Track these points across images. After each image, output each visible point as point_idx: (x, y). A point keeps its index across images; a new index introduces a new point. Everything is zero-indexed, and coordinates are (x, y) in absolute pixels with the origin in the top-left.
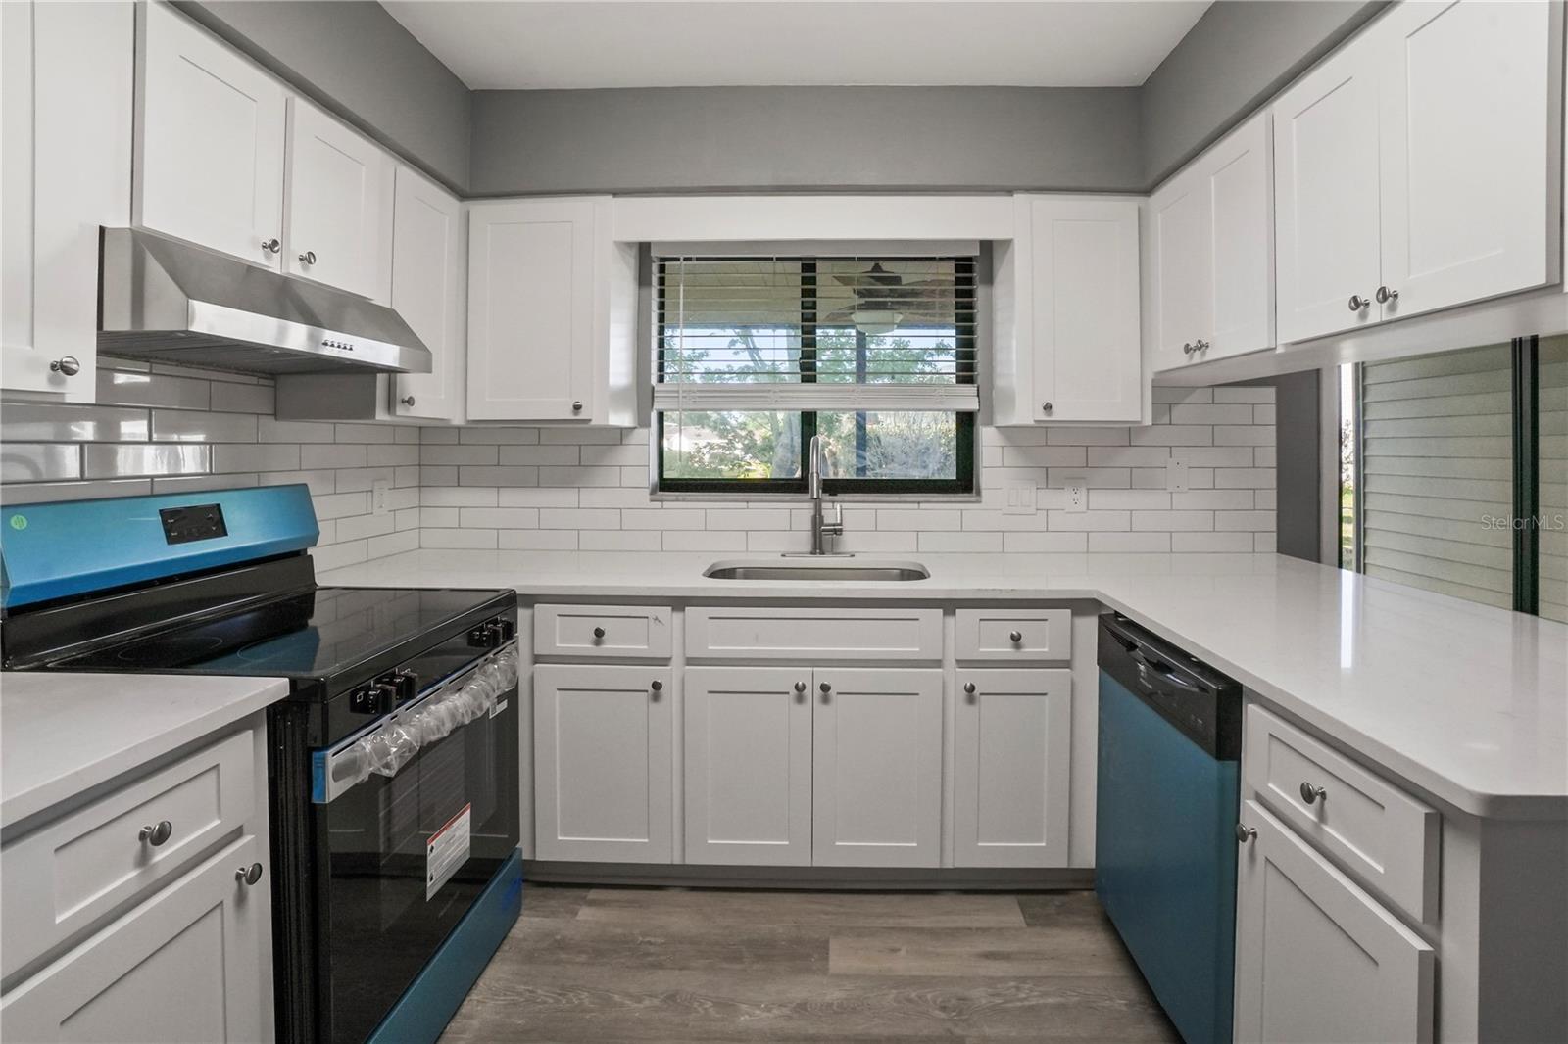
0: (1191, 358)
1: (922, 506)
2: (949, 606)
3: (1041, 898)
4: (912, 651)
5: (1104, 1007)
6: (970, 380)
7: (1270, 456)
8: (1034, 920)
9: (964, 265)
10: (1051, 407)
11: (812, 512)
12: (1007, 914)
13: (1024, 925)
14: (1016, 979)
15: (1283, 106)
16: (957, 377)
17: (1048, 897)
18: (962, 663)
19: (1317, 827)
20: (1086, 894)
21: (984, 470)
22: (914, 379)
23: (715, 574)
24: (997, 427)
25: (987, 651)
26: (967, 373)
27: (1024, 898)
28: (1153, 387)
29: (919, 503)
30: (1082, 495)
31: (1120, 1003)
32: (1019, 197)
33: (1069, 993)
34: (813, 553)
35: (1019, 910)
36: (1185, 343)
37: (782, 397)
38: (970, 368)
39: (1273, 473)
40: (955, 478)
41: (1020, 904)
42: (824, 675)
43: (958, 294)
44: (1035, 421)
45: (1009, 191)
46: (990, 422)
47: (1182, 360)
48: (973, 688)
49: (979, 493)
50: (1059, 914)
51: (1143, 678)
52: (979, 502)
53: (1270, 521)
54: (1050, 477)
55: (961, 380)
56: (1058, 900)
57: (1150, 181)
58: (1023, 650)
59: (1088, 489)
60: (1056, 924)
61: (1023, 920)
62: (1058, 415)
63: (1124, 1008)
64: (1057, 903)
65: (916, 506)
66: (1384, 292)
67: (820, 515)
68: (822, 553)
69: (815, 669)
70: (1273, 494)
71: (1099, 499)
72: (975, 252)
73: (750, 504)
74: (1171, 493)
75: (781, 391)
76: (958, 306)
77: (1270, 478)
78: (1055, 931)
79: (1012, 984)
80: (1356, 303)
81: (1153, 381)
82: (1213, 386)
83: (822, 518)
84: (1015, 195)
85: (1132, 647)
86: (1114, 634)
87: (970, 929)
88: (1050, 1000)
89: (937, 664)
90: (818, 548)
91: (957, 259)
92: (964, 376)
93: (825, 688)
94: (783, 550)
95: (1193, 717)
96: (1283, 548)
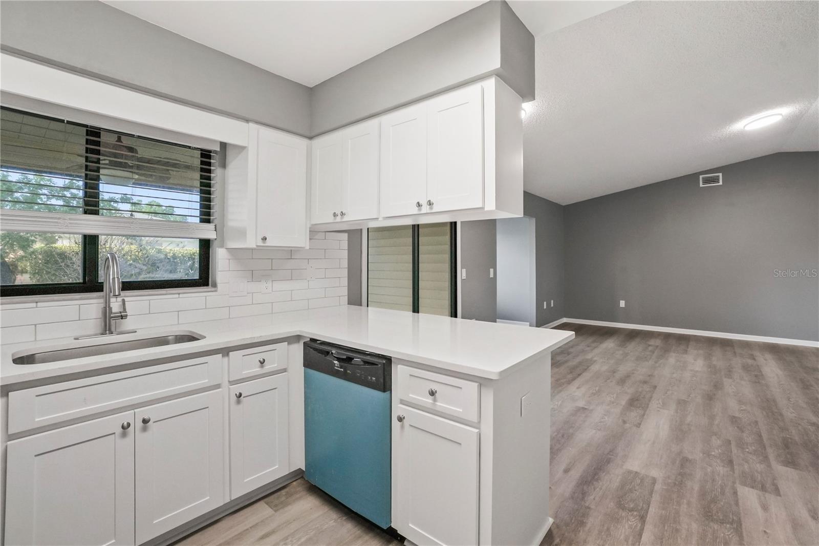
0: (335, 219)
1: (181, 295)
2: (225, 351)
3: (276, 495)
4: (204, 382)
5: (326, 529)
6: (208, 221)
7: (345, 263)
8: (276, 508)
9: (206, 155)
10: (266, 239)
11: (103, 305)
12: (263, 510)
13: (273, 512)
14: (282, 540)
15: (385, 119)
16: (201, 219)
17: (279, 493)
18: (232, 383)
19: (434, 404)
20: (294, 483)
21: (219, 272)
22: (172, 218)
23: (20, 361)
24: (226, 249)
25: (246, 373)
26: (206, 216)
27: (266, 500)
28: (310, 231)
29: (179, 294)
30: (269, 284)
31: (332, 523)
32: (252, 125)
33: (309, 531)
34: (103, 333)
35: (267, 506)
36: (333, 212)
37: (70, 223)
38: (209, 214)
39: (346, 270)
40: (198, 278)
41: (267, 504)
42: (143, 413)
43: (202, 170)
44: (257, 246)
45: (247, 121)
46: (222, 246)
47: (331, 219)
48: (240, 395)
49: (215, 285)
50: (287, 498)
51: (338, 367)
52: (216, 291)
53: (345, 291)
54: (253, 276)
55: (202, 221)
56: (283, 492)
57: (313, 134)
58: (265, 368)
59: (272, 281)
60: (288, 504)
61: (272, 510)
62: (269, 243)
63: (334, 524)
64: (284, 494)
65: (177, 296)
66: (430, 202)
67: (109, 307)
68: (111, 333)
69: (135, 410)
70: (346, 279)
71: (278, 286)
72: (217, 148)
73: (39, 304)
74: (308, 281)
75: (70, 219)
76: (202, 177)
77: (345, 273)
78: (290, 507)
79: (282, 543)
80: (419, 205)
81: (310, 228)
82: (326, 232)
83: (110, 309)
84: (250, 124)
85: (327, 353)
86: (315, 349)
87: (247, 529)
88: (303, 540)
89: (218, 386)
90: (107, 329)
91: (202, 150)
92: (204, 219)
93: (145, 421)
94: (77, 334)
95: (369, 378)
96: (350, 303)
